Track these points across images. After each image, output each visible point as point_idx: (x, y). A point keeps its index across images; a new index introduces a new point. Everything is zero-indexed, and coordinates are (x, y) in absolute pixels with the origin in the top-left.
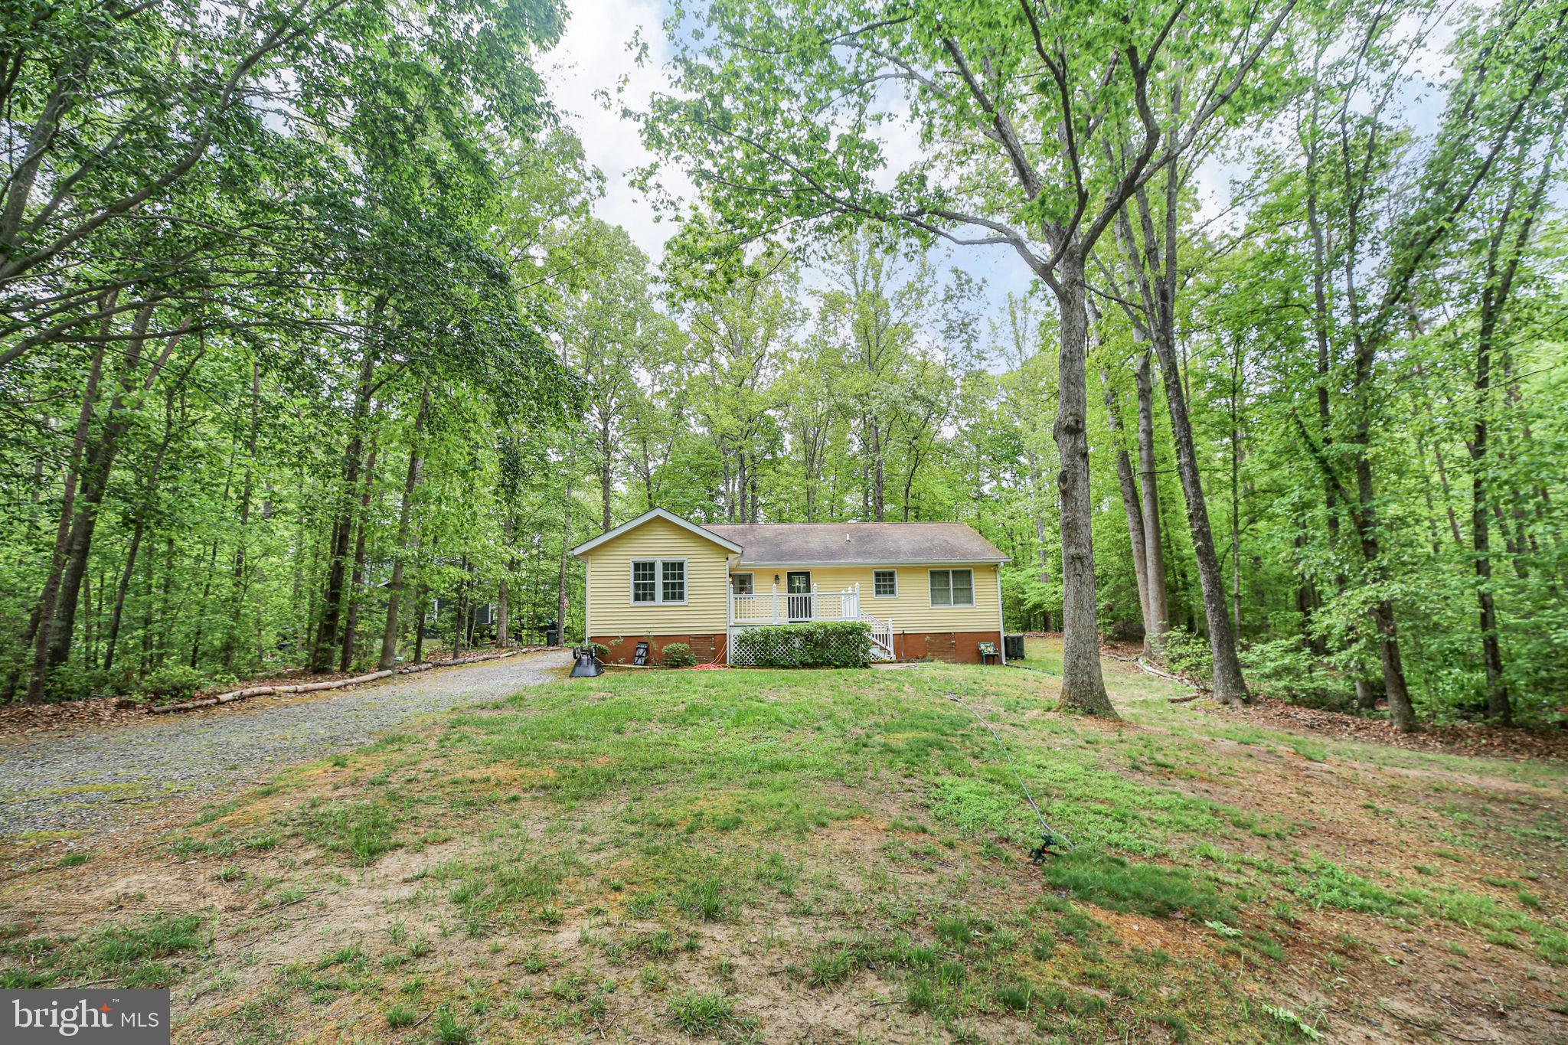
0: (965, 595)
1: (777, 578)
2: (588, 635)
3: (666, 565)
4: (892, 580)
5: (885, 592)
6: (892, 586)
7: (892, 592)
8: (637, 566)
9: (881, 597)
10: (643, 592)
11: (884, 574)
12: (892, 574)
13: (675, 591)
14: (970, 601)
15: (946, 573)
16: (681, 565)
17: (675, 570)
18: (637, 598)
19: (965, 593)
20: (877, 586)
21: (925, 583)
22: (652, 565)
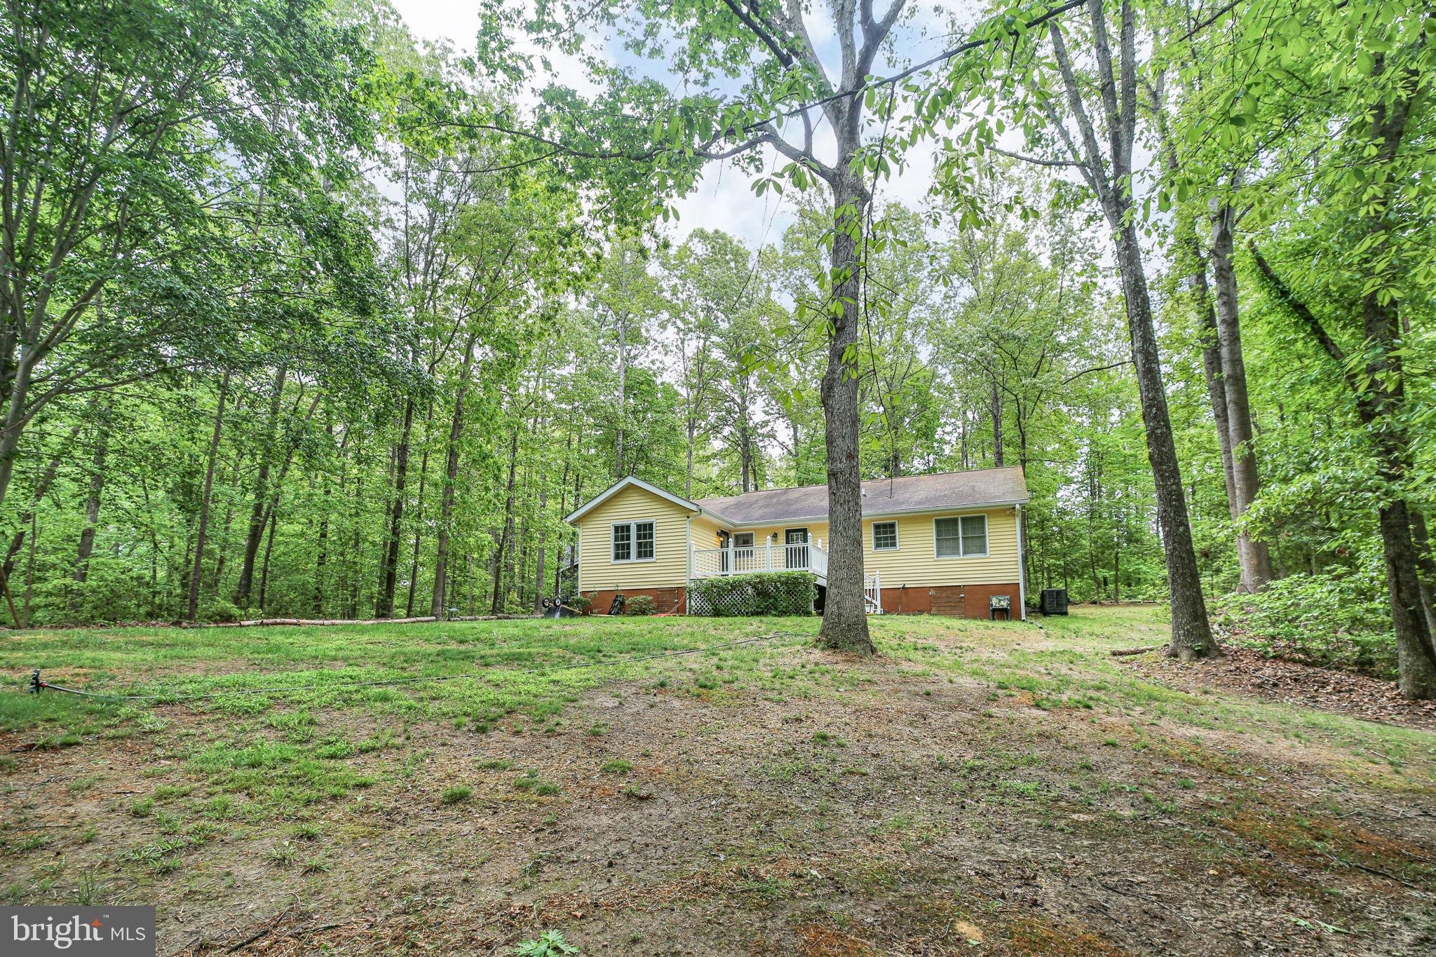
0: (977, 543)
1: (775, 536)
2: (580, 590)
3: (639, 527)
4: (893, 532)
5: (886, 545)
6: (894, 538)
7: (894, 545)
8: (617, 529)
9: (879, 550)
10: (622, 552)
11: (885, 526)
12: (893, 525)
13: (646, 551)
14: (982, 549)
15: (955, 521)
16: (651, 525)
17: (646, 530)
18: (617, 557)
19: (977, 542)
20: (877, 539)
21: (929, 534)
22: (628, 528)
